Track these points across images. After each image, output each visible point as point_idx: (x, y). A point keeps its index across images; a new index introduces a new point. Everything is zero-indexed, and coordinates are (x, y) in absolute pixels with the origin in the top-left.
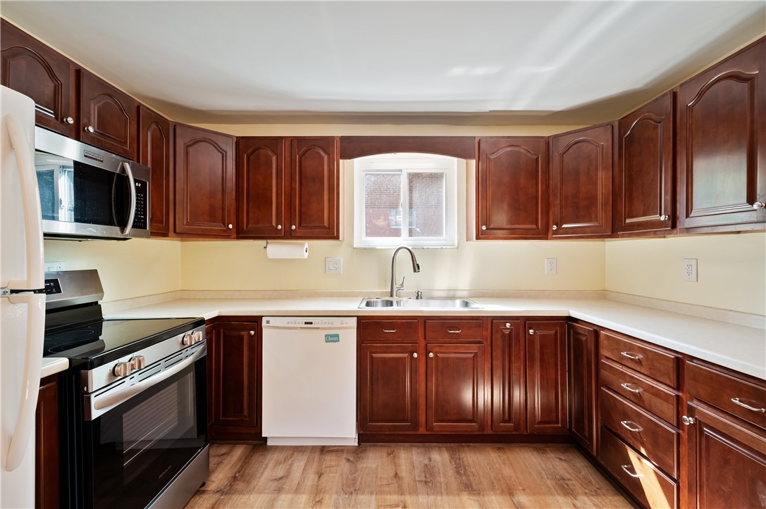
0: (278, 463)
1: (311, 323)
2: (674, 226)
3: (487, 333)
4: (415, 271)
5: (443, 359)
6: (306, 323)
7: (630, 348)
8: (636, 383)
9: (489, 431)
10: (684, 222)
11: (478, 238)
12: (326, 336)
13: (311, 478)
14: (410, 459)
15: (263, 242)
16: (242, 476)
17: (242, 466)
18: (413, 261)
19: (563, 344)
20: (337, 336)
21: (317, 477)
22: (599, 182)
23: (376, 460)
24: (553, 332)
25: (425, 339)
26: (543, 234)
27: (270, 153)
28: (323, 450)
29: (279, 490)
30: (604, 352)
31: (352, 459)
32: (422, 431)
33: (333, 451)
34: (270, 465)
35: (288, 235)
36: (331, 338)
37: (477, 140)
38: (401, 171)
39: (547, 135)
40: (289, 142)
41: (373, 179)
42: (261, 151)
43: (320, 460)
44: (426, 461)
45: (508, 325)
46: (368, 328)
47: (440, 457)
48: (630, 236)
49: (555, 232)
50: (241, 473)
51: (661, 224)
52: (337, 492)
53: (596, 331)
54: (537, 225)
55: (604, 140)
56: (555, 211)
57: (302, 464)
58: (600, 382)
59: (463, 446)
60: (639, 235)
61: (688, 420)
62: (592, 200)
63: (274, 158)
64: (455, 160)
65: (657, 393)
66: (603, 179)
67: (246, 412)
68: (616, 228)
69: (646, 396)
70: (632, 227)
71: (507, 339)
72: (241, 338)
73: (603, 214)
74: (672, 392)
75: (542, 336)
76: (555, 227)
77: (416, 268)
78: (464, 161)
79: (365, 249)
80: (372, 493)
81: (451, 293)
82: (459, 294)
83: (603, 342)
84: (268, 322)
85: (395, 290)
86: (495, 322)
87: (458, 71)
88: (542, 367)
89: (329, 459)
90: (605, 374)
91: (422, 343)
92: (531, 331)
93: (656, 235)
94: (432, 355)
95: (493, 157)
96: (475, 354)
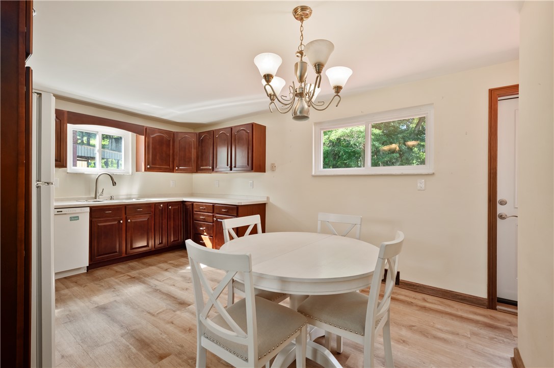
1: (62, 212)
2: (213, 170)
3: (153, 210)
4: (113, 185)
5: (134, 222)
6: (58, 212)
7: (202, 206)
8: (203, 215)
9: (153, 250)
10: (215, 170)
11: (145, 170)
12: (70, 218)
14: (120, 267)
18: (112, 180)
19: (181, 211)
20: (78, 217)
21: (75, 283)
22: (192, 153)
23: (100, 272)
24: (177, 207)
25: (126, 214)
26: (172, 170)
30: (195, 209)
31: (89, 275)
32: (124, 255)
39: (174, 131)
44: (128, 266)
45: (162, 205)
46: (96, 213)
47: (134, 264)
48: (202, 173)
49: (177, 170)
51: (210, 169)
52: (92, 282)
53: (192, 203)
54: (170, 167)
55: (193, 140)
56: (176, 162)
58: (194, 219)
60: (204, 172)
61: (215, 219)
62: (190, 159)
64: (130, 133)
65: (209, 216)
66: (194, 152)
68: (198, 170)
69: (206, 218)
70: (202, 170)
71: (161, 211)
73: (194, 165)
74: (212, 214)
75: (174, 209)
76: (177, 168)
77: (114, 184)
78: (135, 134)
79: (77, 174)
80: (110, 277)
81: (129, 196)
82: (133, 196)
83: (195, 206)
85: (98, 195)
86: (156, 205)
88: (174, 220)
90: (195, 216)
91: (124, 216)
92: (170, 207)
93: (209, 173)
94: (129, 221)
95: (152, 136)
96: (148, 219)
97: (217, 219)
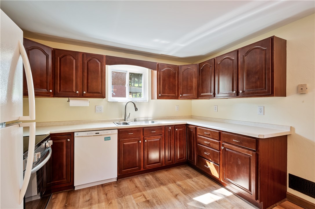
0: (84, 196)
1: (98, 133)
2: (214, 96)
3: (163, 131)
4: (136, 111)
5: (150, 142)
6: (96, 133)
7: (207, 131)
8: (208, 141)
9: (164, 165)
10: (217, 95)
11: (158, 98)
12: (105, 138)
13: (103, 197)
14: (139, 180)
15: (67, 99)
16: (69, 204)
17: (67, 201)
18: (135, 107)
19: (185, 133)
20: (110, 137)
21: (105, 196)
22: (194, 82)
23: (126, 184)
24: (182, 129)
25: (143, 135)
26: (177, 98)
27: (72, 58)
28: (103, 186)
29: (91, 204)
30: (198, 133)
31: (116, 186)
32: (142, 169)
33: (107, 185)
34: (81, 197)
35: (82, 96)
36: (107, 139)
37: (157, 64)
38: (127, 71)
39: (178, 65)
40: (82, 55)
41: (115, 74)
42: (68, 57)
43: (103, 189)
44: (145, 180)
45: (170, 128)
46: (122, 133)
47: (149, 177)
48: (202, 99)
49: (181, 97)
50: (68, 203)
51: (211, 95)
52: (116, 198)
53: (196, 128)
54: (175, 94)
55: (195, 70)
56: (181, 90)
57: (96, 193)
58: (197, 143)
59: (155, 172)
60: (205, 99)
61: (222, 148)
62: (192, 87)
63: (74, 61)
64: (147, 69)
65: (214, 143)
66: (195, 81)
67: (65, 177)
68: (198, 96)
69: (211, 144)
70: (203, 96)
71: (170, 132)
72: (62, 143)
73: (195, 92)
74: (218, 142)
75: (180, 131)
76: (181, 95)
77: (136, 109)
78: (151, 70)
79: (113, 102)
80: (130, 195)
81: (146, 119)
82: (149, 119)
83: (198, 130)
84: (77, 134)
85: (126, 118)
86: (166, 127)
87: (156, 40)
88: (179, 141)
89: (107, 188)
90: (199, 140)
91: (142, 137)
92: (177, 129)
93: (209, 98)
94: (146, 141)
95: (162, 70)
96: (160, 139)
97: (225, 148)
